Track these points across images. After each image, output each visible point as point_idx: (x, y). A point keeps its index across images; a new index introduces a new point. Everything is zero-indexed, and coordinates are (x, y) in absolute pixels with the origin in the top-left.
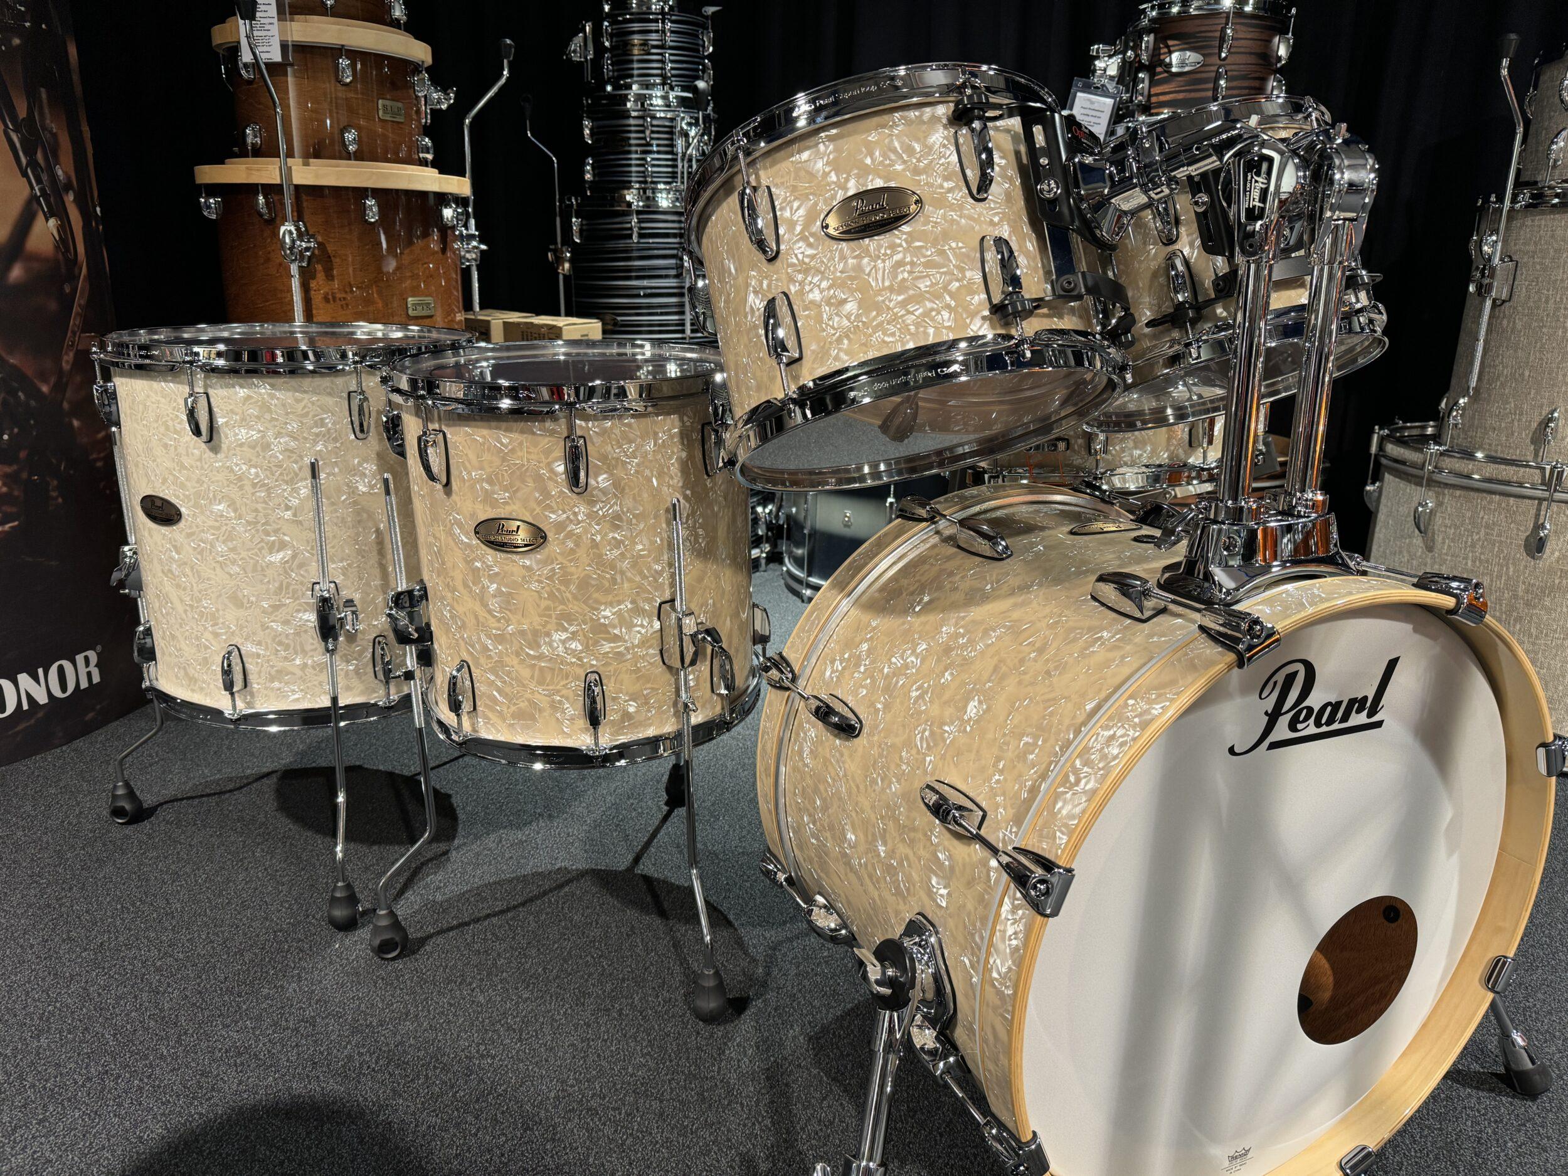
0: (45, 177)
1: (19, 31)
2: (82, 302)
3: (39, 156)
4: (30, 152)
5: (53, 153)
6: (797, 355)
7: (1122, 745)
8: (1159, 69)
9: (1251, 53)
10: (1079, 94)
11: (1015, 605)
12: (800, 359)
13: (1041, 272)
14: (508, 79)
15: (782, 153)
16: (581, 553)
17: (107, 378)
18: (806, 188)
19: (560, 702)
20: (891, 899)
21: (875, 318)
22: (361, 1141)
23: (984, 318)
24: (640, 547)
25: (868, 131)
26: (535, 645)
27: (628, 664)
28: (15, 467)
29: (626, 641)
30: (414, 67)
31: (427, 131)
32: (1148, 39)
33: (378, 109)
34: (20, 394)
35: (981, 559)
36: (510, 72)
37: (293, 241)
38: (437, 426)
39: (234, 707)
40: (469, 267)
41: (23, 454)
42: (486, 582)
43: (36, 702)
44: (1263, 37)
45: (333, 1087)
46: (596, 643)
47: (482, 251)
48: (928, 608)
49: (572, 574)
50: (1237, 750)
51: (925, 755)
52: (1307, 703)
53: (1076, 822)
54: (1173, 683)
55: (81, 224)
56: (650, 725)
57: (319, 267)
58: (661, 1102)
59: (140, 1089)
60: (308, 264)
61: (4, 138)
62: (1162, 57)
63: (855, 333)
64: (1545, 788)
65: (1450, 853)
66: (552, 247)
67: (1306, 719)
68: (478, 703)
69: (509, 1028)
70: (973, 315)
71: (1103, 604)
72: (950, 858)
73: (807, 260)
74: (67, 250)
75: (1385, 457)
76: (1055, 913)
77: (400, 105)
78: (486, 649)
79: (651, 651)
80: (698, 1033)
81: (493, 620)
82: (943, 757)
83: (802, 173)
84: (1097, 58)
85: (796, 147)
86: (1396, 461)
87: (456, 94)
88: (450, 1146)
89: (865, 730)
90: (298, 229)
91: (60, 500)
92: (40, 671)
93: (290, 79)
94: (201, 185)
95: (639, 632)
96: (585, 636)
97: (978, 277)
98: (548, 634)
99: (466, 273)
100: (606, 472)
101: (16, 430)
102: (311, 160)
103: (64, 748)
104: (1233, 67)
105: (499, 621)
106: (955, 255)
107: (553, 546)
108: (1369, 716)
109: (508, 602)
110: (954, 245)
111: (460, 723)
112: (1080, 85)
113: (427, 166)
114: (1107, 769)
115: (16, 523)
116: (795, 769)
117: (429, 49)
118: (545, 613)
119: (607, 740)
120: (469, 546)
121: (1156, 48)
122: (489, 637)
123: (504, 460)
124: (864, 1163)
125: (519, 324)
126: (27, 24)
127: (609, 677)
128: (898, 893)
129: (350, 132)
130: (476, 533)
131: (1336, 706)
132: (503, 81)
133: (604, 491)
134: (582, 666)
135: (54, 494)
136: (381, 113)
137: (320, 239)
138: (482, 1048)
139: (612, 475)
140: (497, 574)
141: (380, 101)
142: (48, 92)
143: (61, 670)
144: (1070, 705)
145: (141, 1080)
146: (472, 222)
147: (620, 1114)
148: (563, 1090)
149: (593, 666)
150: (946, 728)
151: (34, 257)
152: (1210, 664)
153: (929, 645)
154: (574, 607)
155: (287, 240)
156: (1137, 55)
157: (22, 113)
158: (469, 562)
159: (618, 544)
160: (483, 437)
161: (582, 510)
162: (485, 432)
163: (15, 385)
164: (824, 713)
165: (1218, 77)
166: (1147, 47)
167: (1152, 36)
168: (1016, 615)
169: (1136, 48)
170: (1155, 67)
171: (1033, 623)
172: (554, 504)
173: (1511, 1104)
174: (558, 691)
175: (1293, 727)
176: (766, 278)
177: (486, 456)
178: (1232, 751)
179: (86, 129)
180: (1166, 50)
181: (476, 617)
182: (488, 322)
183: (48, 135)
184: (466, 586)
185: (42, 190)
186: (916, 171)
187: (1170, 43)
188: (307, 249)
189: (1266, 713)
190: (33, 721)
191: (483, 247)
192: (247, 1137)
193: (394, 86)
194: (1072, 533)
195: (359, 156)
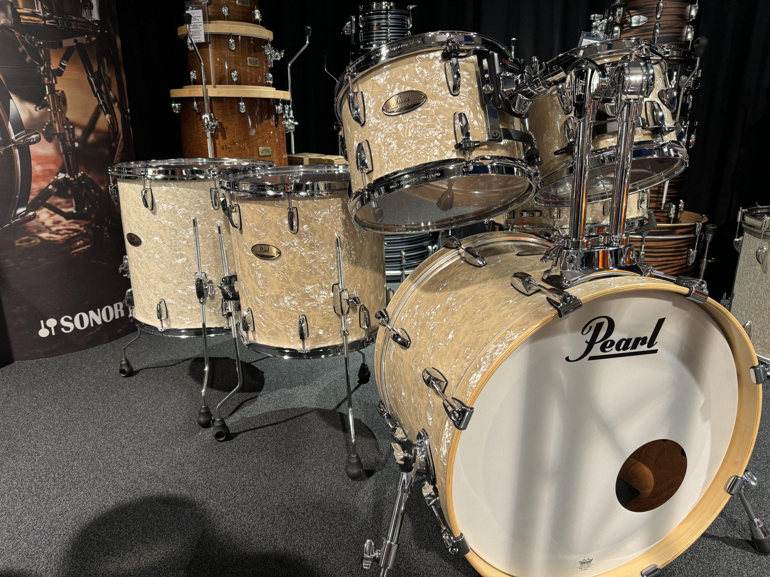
0: (105, 97)
1: (95, 34)
2: (120, 150)
3: (103, 88)
4: (98, 86)
5: (109, 86)
6: (371, 169)
7: (500, 351)
8: (625, 25)
9: (673, 15)
10: (584, 40)
11: (479, 287)
12: (372, 171)
13: (485, 129)
14: (309, 44)
15: (368, 76)
16: (296, 260)
17: (115, 182)
18: (377, 92)
19: (288, 328)
20: (415, 423)
21: (402, 152)
22: (192, 516)
23: (453, 151)
24: (324, 258)
25: (404, 65)
26: (277, 301)
27: (319, 312)
28: (89, 222)
29: (317, 302)
30: (265, 42)
31: (271, 71)
32: (620, 11)
33: (247, 61)
34: (92, 190)
35: (472, 266)
36: (309, 41)
37: (208, 122)
38: (236, 203)
39: (162, 327)
40: (290, 133)
41: (93, 216)
42: (257, 273)
43: (96, 324)
44: (681, 6)
45: (185, 492)
46: (303, 302)
47: (296, 126)
48: (445, 289)
49: (292, 270)
50: (570, 359)
51: (431, 356)
52: (610, 338)
53: (475, 386)
54: (527, 323)
55: (120, 117)
56: (330, 341)
57: (220, 134)
58: (324, 512)
59: (108, 485)
60: (215, 132)
61: (87, 80)
62: (627, 19)
63: (394, 158)
64: (756, 391)
65: (705, 420)
66: (336, 123)
67: (611, 346)
68: (255, 327)
69: (265, 474)
70: (448, 149)
71: (515, 288)
72: (434, 403)
73: (376, 125)
74: (114, 128)
75: (745, 224)
76: (464, 428)
77: (257, 59)
78: (257, 303)
79: (329, 307)
80: (348, 484)
81: (260, 290)
82: (437, 356)
83: (375, 85)
84: (594, 21)
85: (373, 73)
86: (750, 226)
87: (285, 52)
88: (228, 522)
89: (412, 345)
90: (210, 117)
91: (108, 236)
92: (99, 310)
93: (210, 50)
94: (172, 98)
95: (323, 298)
96: (299, 298)
97: (452, 132)
98: (283, 297)
99: (288, 136)
100: (306, 224)
101: (90, 206)
102: (217, 86)
103: (108, 344)
104: (664, 22)
105: (262, 290)
106: (441, 121)
107: (284, 258)
108: (649, 347)
109: (266, 282)
110: (441, 117)
111: (248, 335)
112: (585, 35)
113: (270, 86)
114: (492, 362)
115: (89, 246)
116: (387, 362)
117: (271, 33)
118: (281, 287)
119: (309, 346)
120: (249, 256)
121: (624, 14)
122: (259, 297)
123: (262, 218)
124: (389, 542)
125: (315, 159)
126: (99, 31)
127: (310, 318)
128: (417, 420)
129: (234, 72)
130: (252, 251)
131: (628, 341)
132: (306, 46)
133: (306, 233)
134: (298, 312)
135: (106, 234)
136: (248, 63)
137: (220, 121)
138: (251, 482)
139: (309, 225)
140: (261, 269)
141: (248, 58)
142: (107, 60)
143: (107, 310)
144: (487, 334)
145: (109, 482)
146: (292, 112)
147: (304, 515)
148: (282, 503)
149: (302, 312)
150: (440, 344)
151: (100, 131)
152: (546, 314)
153: (441, 306)
154: (294, 285)
155: (206, 122)
156: (614, 19)
157: (95, 69)
158: (250, 264)
159: (313, 257)
160: (254, 208)
161: (296, 241)
162: (254, 205)
163: (90, 186)
164: (395, 337)
165: (655, 28)
166: (619, 15)
167: (622, 8)
168: (478, 292)
169: (614, 15)
170: (623, 24)
171: (483, 296)
172: (284, 238)
173: (752, 556)
174: (288, 323)
175: (603, 349)
176: (360, 134)
177: (255, 216)
178: (567, 359)
179: (124, 75)
180: (628, 15)
181: (254, 289)
182: (303, 159)
183: (107, 79)
184: (249, 274)
185: (104, 102)
186: (425, 83)
187: (631, 11)
188: (214, 126)
189: (586, 342)
190: (95, 332)
191: (296, 123)
192: (146, 509)
193: (255, 51)
194: (518, 255)
195: (238, 83)
